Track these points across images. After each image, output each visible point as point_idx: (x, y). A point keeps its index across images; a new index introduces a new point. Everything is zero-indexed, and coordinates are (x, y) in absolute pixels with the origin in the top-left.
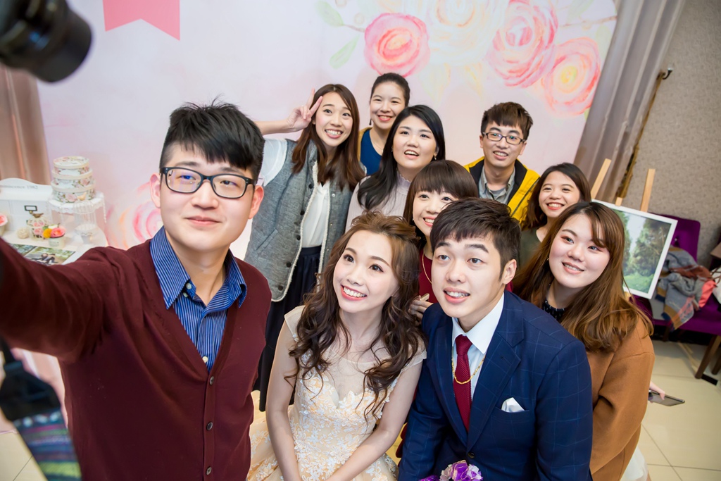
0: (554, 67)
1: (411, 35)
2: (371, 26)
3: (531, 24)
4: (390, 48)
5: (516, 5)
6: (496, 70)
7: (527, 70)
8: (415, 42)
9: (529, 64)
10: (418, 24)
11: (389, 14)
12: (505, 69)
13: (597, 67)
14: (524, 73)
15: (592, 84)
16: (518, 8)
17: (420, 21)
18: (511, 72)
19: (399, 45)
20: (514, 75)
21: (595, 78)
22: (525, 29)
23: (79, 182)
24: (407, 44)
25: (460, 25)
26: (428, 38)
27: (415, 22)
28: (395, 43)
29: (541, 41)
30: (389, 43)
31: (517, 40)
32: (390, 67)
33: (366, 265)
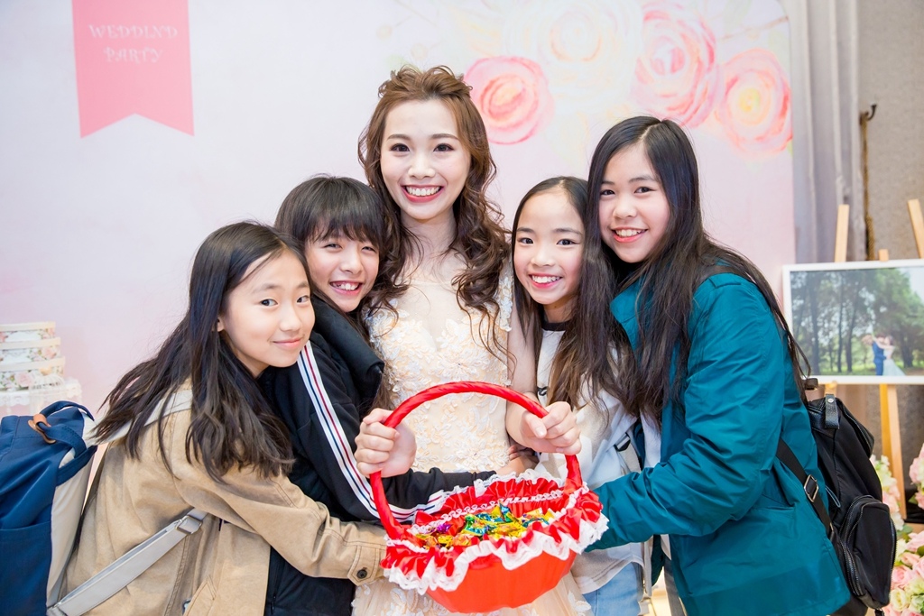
0: (727, 93)
1: (523, 82)
3: (679, 42)
4: (498, 105)
5: (653, 23)
7: (692, 103)
8: (530, 90)
9: (692, 95)
10: (530, 66)
11: (484, 60)
12: (661, 107)
13: (784, 85)
14: (689, 107)
16: (657, 26)
17: (531, 62)
18: (670, 109)
19: (509, 97)
20: (676, 112)
21: (785, 99)
22: (673, 51)
24: (520, 94)
25: (586, 60)
26: (547, 82)
27: (524, 65)
28: (503, 96)
29: (700, 62)
30: (494, 97)
31: (668, 66)
32: (502, 129)
33: (428, 149)
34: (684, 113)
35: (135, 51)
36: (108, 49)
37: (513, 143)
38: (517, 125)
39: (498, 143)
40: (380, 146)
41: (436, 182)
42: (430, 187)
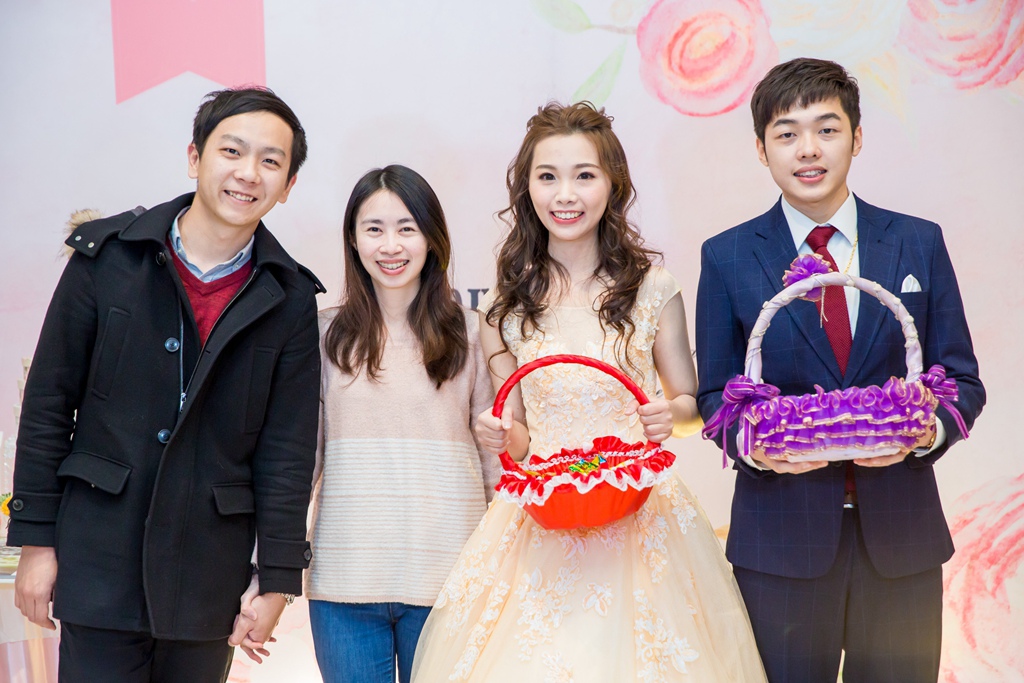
1: (732, 23)
2: (647, 19)
4: (693, 57)
6: (930, 61)
7: (1000, 47)
8: (742, 35)
9: (1001, 36)
12: (948, 56)
14: (995, 54)
18: (962, 59)
19: (710, 47)
20: (972, 63)
24: (727, 42)
26: (768, 23)
28: (701, 45)
30: (688, 47)
32: (699, 94)
33: (573, 177)
34: (986, 64)
37: (715, 114)
38: (721, 88)
39: (691, 114)
40: (527, 175)
41: (578, 207)
42: (571, 212)
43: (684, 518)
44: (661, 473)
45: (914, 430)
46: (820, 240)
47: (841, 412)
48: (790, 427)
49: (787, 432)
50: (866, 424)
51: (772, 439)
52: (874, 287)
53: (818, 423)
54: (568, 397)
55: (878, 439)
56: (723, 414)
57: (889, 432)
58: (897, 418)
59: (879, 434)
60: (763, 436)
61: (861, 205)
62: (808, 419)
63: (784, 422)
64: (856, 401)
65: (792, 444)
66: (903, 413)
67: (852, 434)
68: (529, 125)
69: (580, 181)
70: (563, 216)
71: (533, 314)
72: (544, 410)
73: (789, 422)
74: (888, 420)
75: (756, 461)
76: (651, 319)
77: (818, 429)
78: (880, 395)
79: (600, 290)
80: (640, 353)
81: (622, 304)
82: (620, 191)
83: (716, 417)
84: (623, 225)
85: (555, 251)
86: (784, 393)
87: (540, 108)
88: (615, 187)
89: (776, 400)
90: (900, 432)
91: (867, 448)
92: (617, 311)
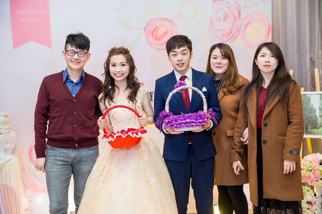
0: (245, 28)
1: (167, 27)
2: (146, 26)
3: (227, 10)
4: (158, 35)
5: (216, 3)
6: (215, 36)
7: (232, 32)
8: (170, 30)
9: (232, 29)
10: (170, 21)
11: (154, 19)
12: (219, 34)
13: (269, 24)
14: (230, 34)
15: (269, 33)
16: (218, 4)
17: (170, 19)
18: (223, 35)
19: (162, 33)
20: (225, 36)
21: (269, 29)
22: (224, 13)
23: (4, 122)
24: (166, 31)
25: (191, 18)
26: (176, 27)
27: (168, 21)
28: (160, 32)
29: (235, 17)
30: (157, 33)
31: (222, 19)
32: (160, 44)
33: (120, 65)
34: (228, 36)
35: (31, 19)
36: (22, 18)
37: (164, 49)
39: (158, 49)
40: (109, 65)
41: (122, 73)
42: (121, 74)
43: (152, 147)
44: (143, 134)
45: (205, 123)
46: (183, 79)
47: (187, 119)
48: (175, 123)
49: (175, 124)
50: (193, 122)
51: (171, 126)
52: (196, 89)
53: (182, 122)
54: (121, 119)
55: (196, 126)
56: (160, 120)
57: (199, 124)
58: (201, 121)
59: (197, 124)
60: (169, 125)
61: (193, 70)
62: (179, 121)
63: (174, 122)
64: (191, 116)
65: (176, 127)
66: (202, 119)
67: (190, 124)
68: (109, 52)
69: (122, 66)
70: (118, 75)
71: (111, 98)
72: (116, 123)
73: (175, 122)
74: (198, 121)
75: (167, 132)
76: (141, 99)
77: (182, 123)
78: (197, 115)
79: (128, 92)
80: (139, 107)
81: (133, 96)
82: (132, 69)
83: (158, 121)
84: (133, 77)
85: (116, 83)
86: (174, 115)
87: (112, 48)
88: (131, 68)
89: (172, 116)
90: (201, 124)
91: (194, 128)
92: (132, 97)
